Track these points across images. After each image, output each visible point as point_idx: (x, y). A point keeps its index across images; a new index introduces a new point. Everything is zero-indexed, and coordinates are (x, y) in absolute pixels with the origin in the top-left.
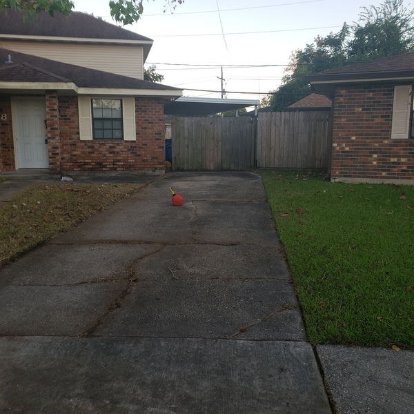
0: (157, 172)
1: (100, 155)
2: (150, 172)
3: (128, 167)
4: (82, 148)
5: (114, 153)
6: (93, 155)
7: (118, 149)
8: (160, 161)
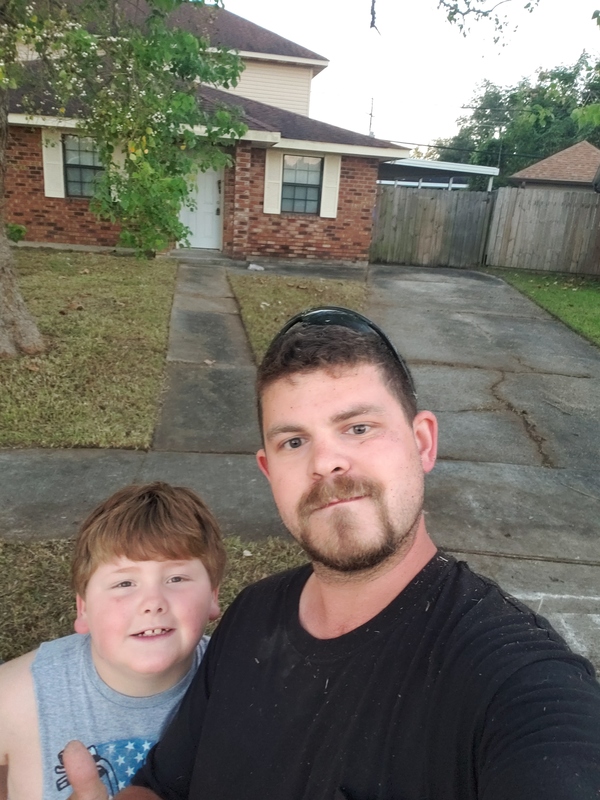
0: (358, 264)
1: (288, 236)
2: (349, 264)
3: (321, 254)
4: (265, 223)
5: (305, 233)
6: (278, 235)
7: (311, 228)
8: (364, 248)
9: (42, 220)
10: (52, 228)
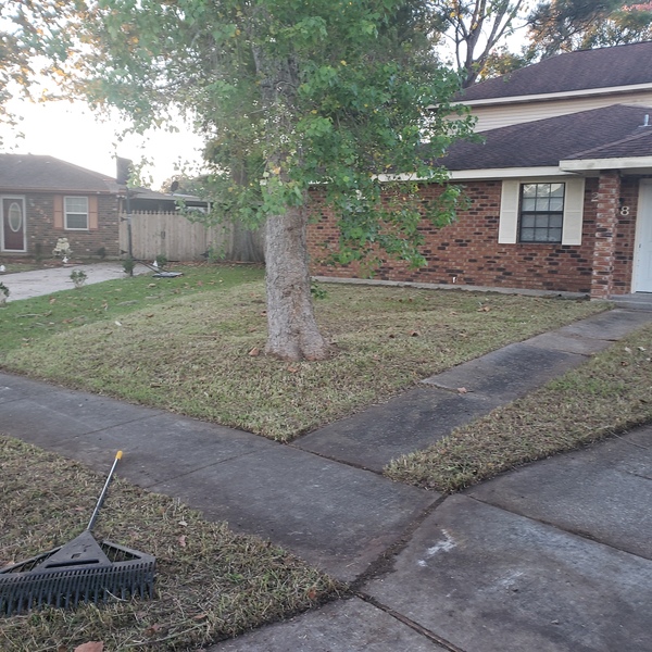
9: (493, 266)
10: (501, 273)
